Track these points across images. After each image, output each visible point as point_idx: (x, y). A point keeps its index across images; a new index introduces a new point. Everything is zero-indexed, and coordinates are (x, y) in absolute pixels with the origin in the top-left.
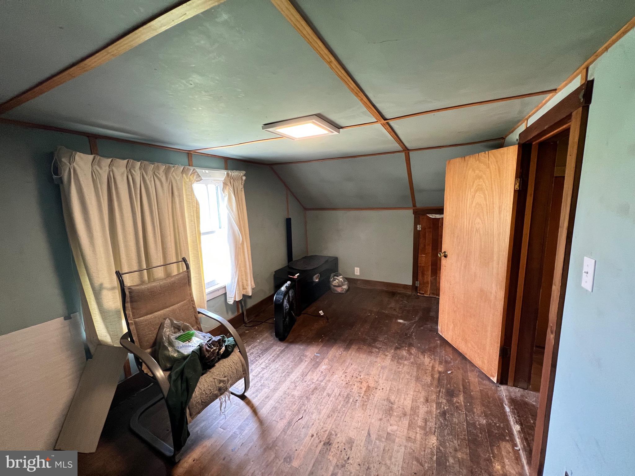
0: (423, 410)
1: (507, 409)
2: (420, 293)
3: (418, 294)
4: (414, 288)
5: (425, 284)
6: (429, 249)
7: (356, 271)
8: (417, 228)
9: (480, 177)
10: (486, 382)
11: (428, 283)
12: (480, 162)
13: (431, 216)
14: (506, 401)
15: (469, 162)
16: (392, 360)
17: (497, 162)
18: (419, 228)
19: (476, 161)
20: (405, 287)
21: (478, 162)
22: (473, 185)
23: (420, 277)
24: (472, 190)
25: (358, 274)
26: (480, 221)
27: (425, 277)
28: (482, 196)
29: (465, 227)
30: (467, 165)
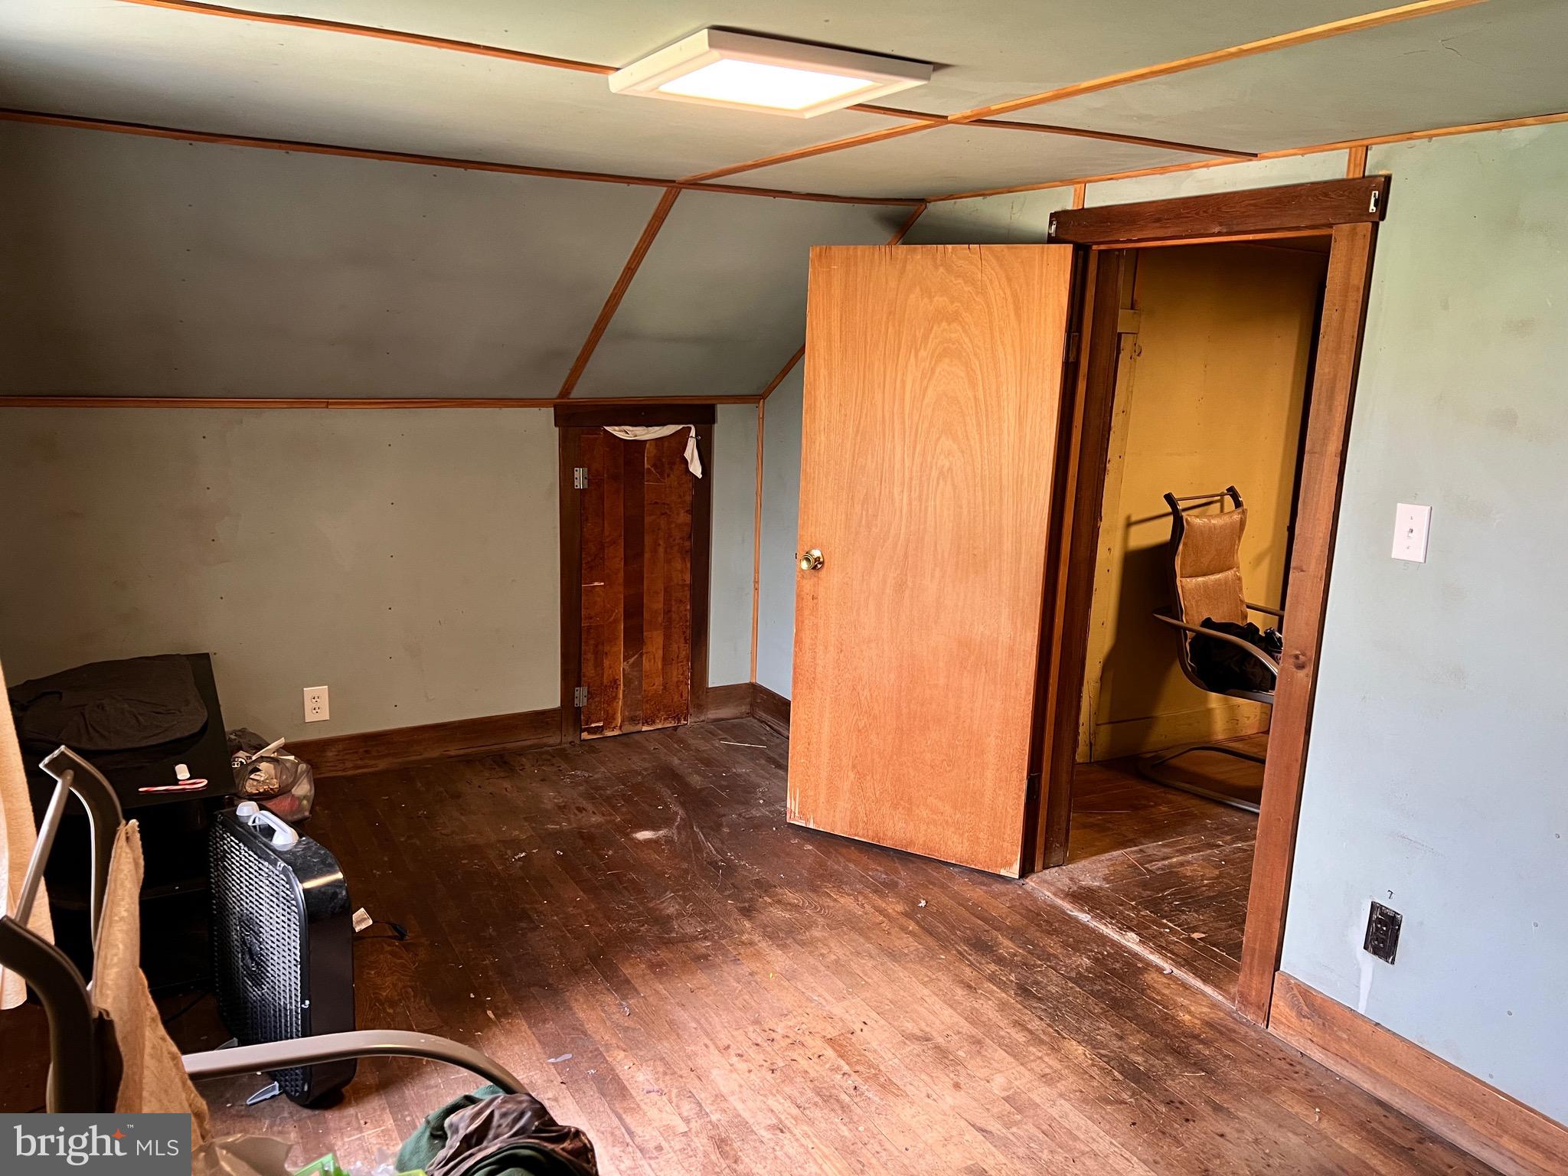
1: (1084, 917)
2: (591, 731)
3: (585, 735)
4: (569, 715)
5: (603, 691)
6: (616, 558)
7: (308, 705)
8: (572, 479)
9: (954, 318)
11: (615, 682)
12: (949, 269)
13: (617, 431)
14: (1066, 906)
15: (909, 267)
16: (784, 947)
17: (1009, 280)
18: (580, 482)
19: (936, 267)
20: (538, 720)
21: (941, 270)
22: (926, 337)
23: (589, 670)
24: (922, 353)
25: (325, 715)
26: (955, 447)
27: (606, 663)
28: (963, 374)
29: (897, 466)
30: (903, 270)
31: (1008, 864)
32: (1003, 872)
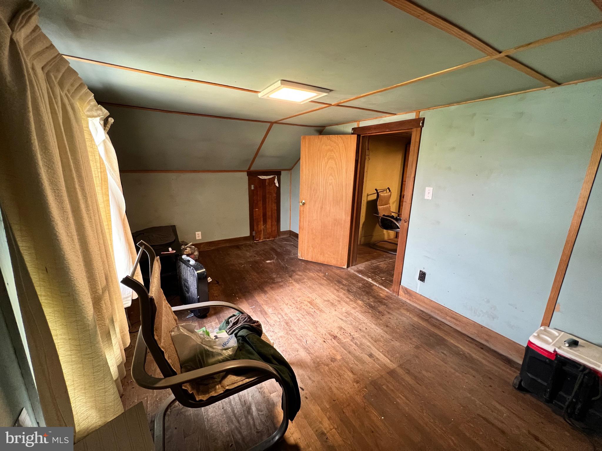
0: (341, 295)
1: (360, 276)
2: (256, 240)
3: (255, 242)
4: (251, 237)
5: (259, 232)
6: (260, 204)
7: (197, 236)
8: (251, 187)
9: (332, 150)
10: (342, 270)
11: (261, 231)
12: (331, 140)
13: (260, 177)
14: (356, 273)
15: (322, 140)
17: (344, 143)
18: (253, 188)
19: (328, 140)
20: (245, 238)
21: (329, 140)
22: (326, 155)
23: (255, 228)
24: (325, 158)
25: (200, 238)
26: (333, 178)
27: (259, 226)
28: (334, 162)
29: (321, 182)
30: (321, 141)
31: (344, 265)
32: (343, 267)
